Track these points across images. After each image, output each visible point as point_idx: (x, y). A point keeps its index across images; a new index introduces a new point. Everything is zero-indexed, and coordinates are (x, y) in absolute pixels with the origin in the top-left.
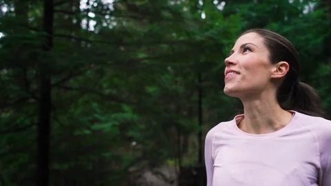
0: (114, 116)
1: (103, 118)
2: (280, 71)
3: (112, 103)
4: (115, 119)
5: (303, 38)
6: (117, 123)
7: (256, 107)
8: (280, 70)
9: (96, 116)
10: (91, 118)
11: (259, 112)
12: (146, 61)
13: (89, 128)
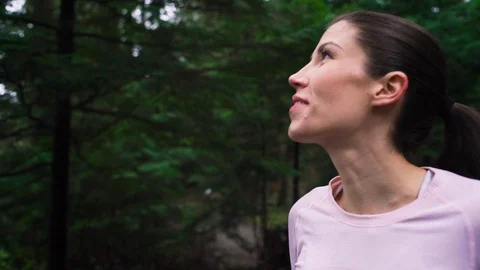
0: (172, 151)
1: (156, 155)
2: (391, 91)
3: (167, 134)
4: (175, 157)
5: (454, 39)
6: (176, 162)
7: (351, 164)
8: (391, 88)
9: (148, 151)
10: (138, 154)
11: (358, 172)
12: (212, 74)
13: (135, 170)
